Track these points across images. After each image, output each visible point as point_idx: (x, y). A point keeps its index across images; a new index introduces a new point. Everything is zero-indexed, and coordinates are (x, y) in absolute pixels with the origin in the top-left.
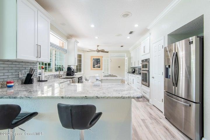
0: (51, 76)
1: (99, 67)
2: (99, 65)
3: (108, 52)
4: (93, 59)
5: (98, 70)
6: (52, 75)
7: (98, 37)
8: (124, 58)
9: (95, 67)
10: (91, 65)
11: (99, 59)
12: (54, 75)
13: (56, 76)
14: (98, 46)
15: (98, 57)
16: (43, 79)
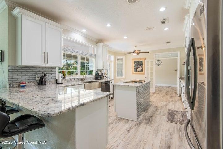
0: (73, 79)
1: (141, 71)
2: (141, 68)
3: (148, 52)
4: (135, 62)
5: (140, 74)
6: (75, 78)
7: (127, 37)
8: (177, 58)
9: (136, 71)
10: (132, 69)
11: (141, 62)
12: (77, 78)
13: (80, 80)
14: (135, 47)
15: (141, 59)
16: (60, 82)
